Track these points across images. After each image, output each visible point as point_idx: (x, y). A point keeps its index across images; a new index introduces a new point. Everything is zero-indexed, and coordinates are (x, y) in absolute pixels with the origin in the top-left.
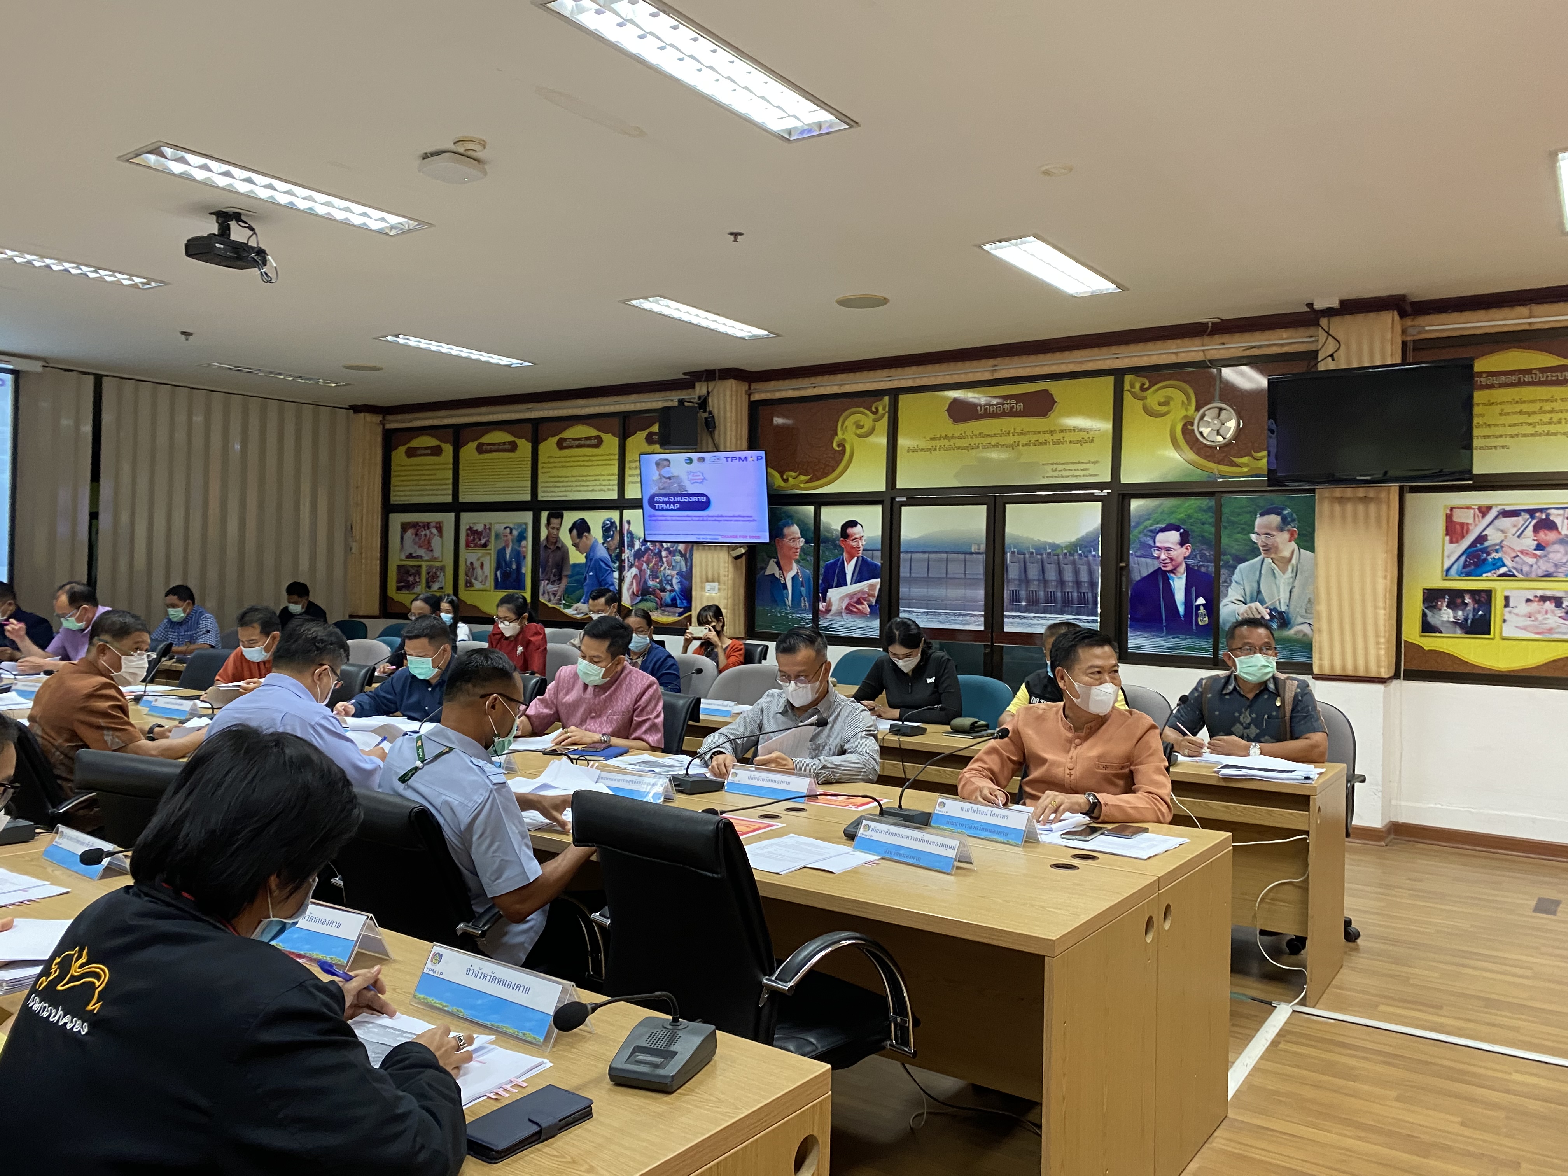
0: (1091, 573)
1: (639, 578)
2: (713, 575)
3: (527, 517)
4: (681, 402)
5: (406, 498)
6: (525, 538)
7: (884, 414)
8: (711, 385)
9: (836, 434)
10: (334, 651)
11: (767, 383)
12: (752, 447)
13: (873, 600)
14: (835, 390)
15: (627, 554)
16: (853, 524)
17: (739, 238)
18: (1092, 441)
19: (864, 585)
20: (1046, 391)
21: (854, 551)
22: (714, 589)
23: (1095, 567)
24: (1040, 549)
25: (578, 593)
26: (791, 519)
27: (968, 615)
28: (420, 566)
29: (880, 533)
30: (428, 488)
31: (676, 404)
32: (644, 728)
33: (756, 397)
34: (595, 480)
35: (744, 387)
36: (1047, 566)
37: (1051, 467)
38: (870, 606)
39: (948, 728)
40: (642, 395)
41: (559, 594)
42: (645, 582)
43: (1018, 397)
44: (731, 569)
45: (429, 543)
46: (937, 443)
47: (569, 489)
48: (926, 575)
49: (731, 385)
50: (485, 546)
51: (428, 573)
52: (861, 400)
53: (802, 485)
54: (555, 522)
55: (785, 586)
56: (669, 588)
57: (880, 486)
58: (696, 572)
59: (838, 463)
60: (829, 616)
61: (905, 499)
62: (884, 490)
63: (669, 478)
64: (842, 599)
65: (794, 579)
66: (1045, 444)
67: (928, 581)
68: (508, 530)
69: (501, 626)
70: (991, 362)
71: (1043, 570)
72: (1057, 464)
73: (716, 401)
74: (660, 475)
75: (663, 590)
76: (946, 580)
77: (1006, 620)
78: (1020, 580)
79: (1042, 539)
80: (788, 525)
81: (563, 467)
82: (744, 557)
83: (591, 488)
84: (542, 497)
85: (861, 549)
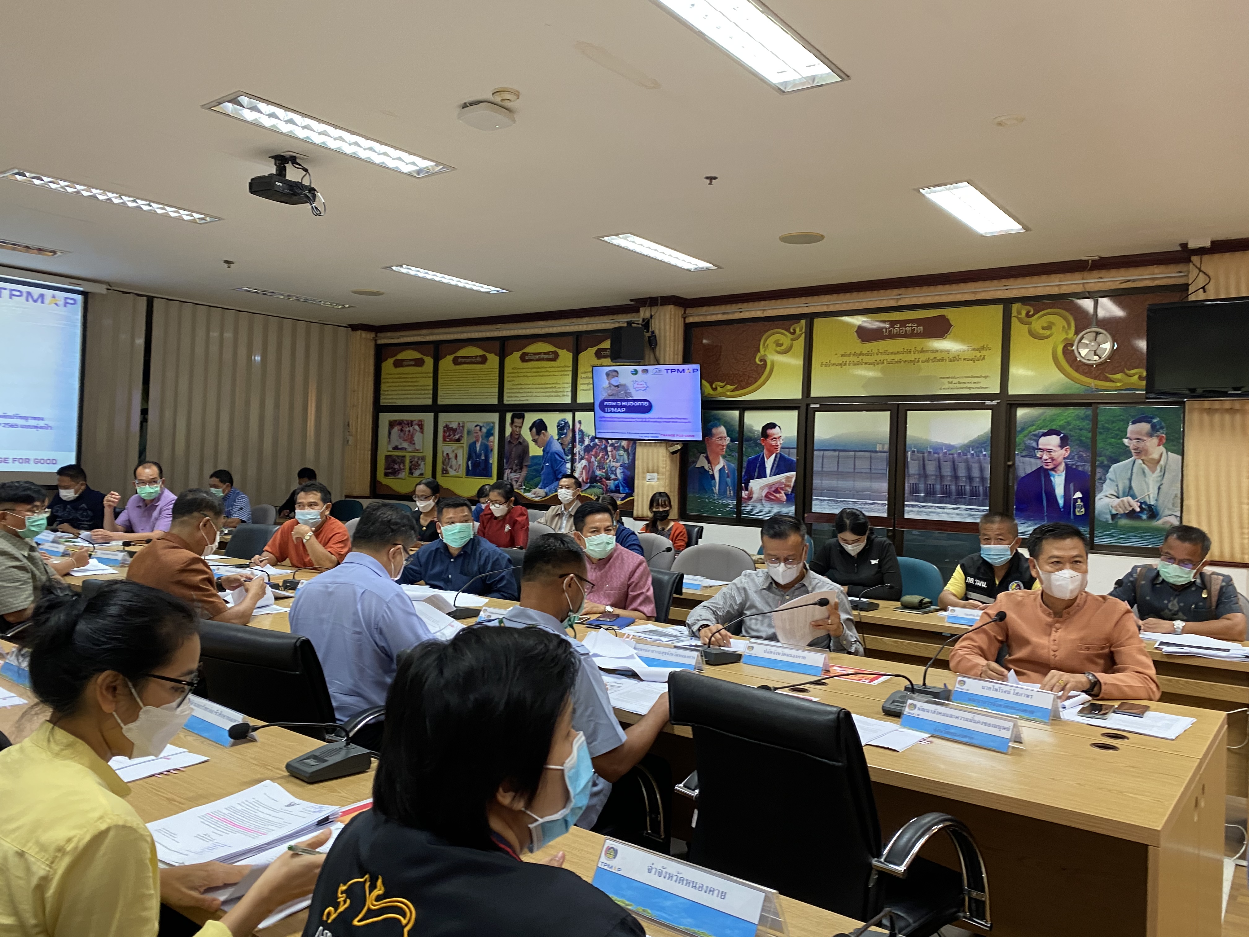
0: (982, 470)
1: (588, 468)
2: (653, 467)
3: (495, 417)
4: (629, 323)
5: (394, 401)
6: (492, 434)
7: (800, 336)
8: (654, 309)
9: (759, 351)
10: (406, 532)
11: (700, 309)
12: (686, 361)
13: (789, 490)
14: (759, 314)
15: (578, 448)
16: (772, 426)
17: (714, 181)
18: (984, 359)
19: (781, 477)
20: (943, 316)
21: (772, 449)
22: (654, 479)
23: (986, 465)
24: (937, 448)
25: (536, 480)
26: (719, 421)
27: (873, 504)
28: (404, 457)
29: (796, 434)
30: (412, 392)
31: (625, 325)
32: (639, 601)
33: (690, 320)
34: (552, 388)
35: (681, 311)
36: (943, 464)
37: (948, 380)
38: (786, 495)
39: (898, 604)
40: (593, 318)
41: (520, 480)
42: (593, 472)
43: (919, 322)
44: (668, 462)
45: (412, 437)
46: (847, 359)
47: (530, 394)
48: (836, 469)
49: (670, 310)
50: (458, 440)
51: (411, 462)
52: (781, 322)
53: (728, 393)
54: (517, 421)
55: (713, 477)
56: (613, 477)
57: (796, 394)
58: (638, 463)
59: (760, 375)
60: (750, 502)
61: (818, 406)
62: (800, 397)
63: (618, 386)
64: (762, 488)
65: (721, 471)
66: (943, 361)
67: (839, 475)
68: (478, 428)
69: (492, 507)
70: (896, 291)
71: (939, 467)
72: (953, 377)
73: (657, 323)
74: (609, 383)
75: (608, 478)
76: (855, 474)
77: (906, 508)
78: (919, 475)
79: (939, 441)
80: (717, 426)
81: (524, 376)
82: (678, 454)
83: (548, 394)
84: (507, 401)
85: (779, 447)
